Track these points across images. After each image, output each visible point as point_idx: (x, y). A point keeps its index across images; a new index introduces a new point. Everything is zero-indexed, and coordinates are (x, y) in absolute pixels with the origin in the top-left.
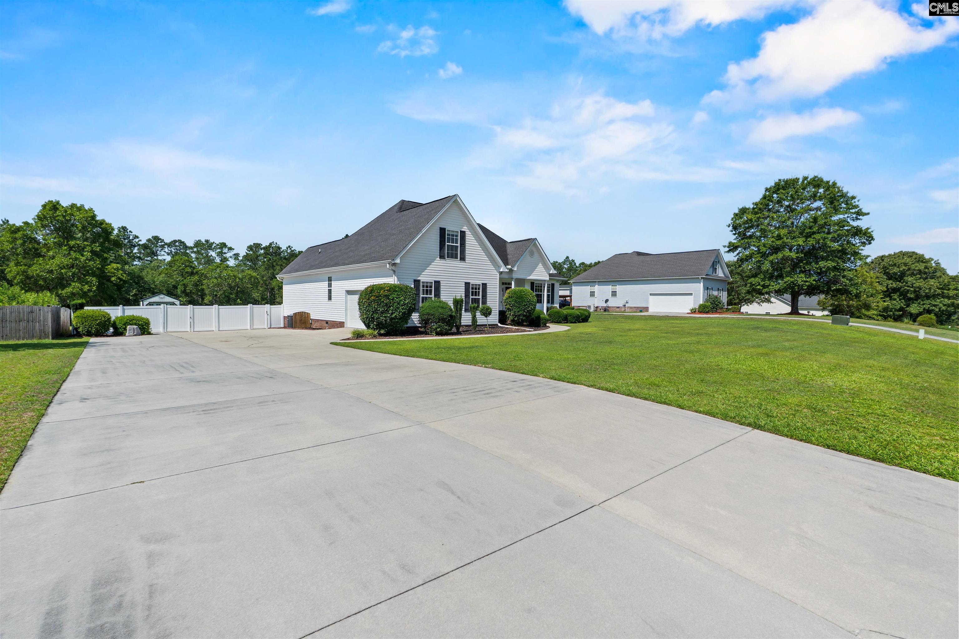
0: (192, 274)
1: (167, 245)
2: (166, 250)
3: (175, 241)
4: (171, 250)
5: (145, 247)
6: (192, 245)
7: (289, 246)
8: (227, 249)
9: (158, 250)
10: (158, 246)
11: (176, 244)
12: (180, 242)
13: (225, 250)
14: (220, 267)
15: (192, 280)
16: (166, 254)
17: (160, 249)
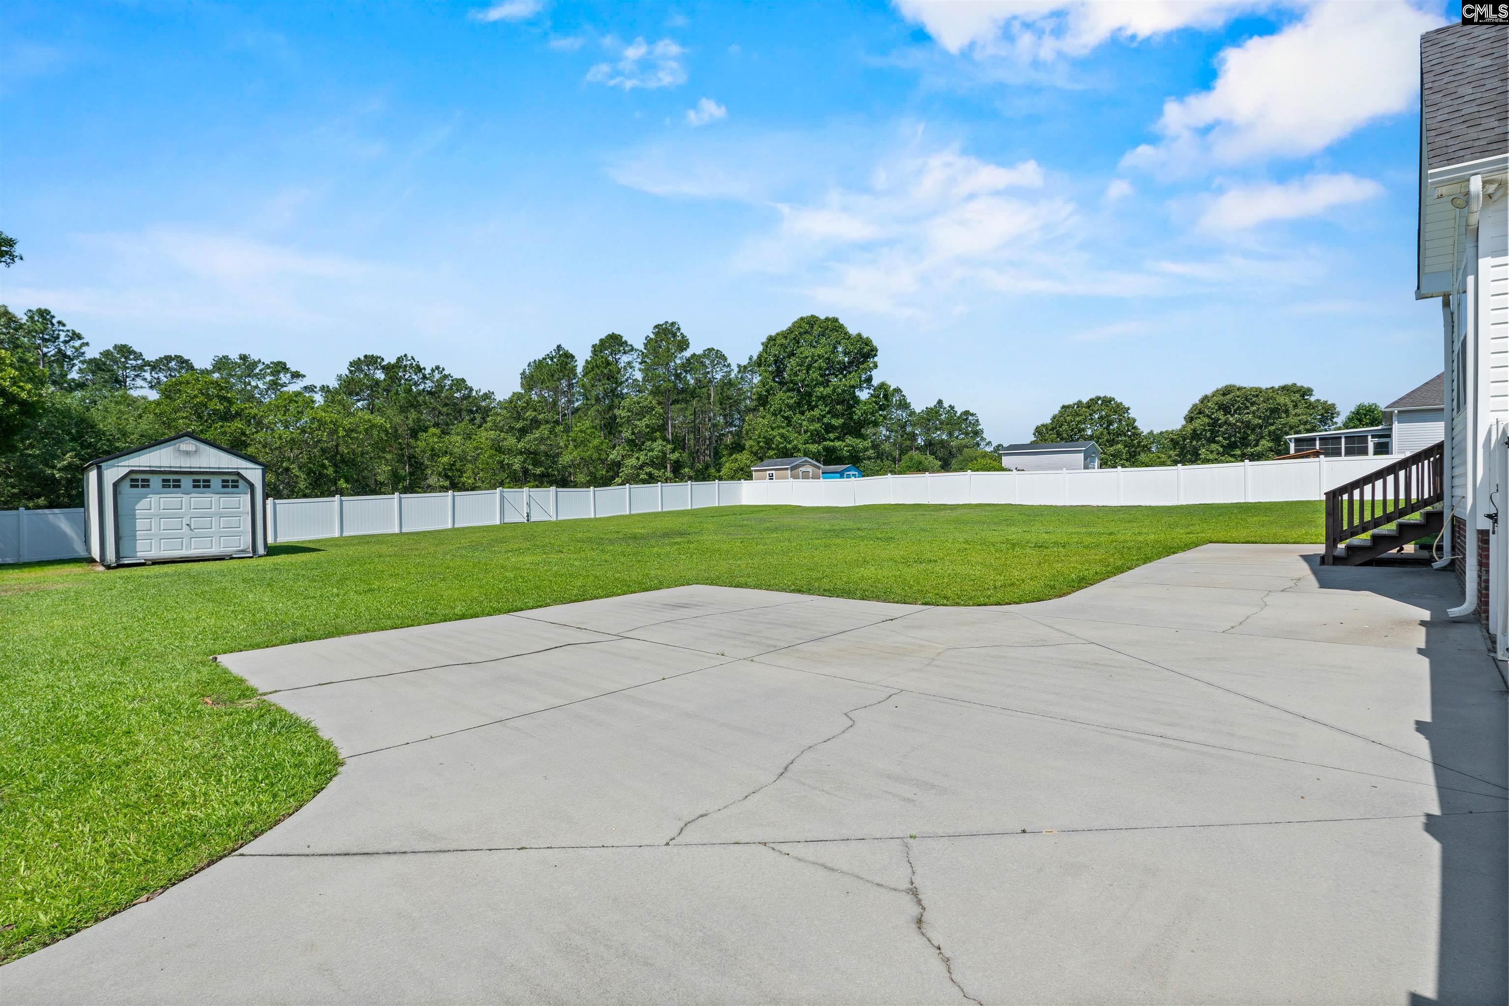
0: (227, 417)
1: (149, 366)
2: (147, 375)
3: (169, 359)
4: (158, 378)
5: (96, 366)
6: (210, 367)
7: (438, 368)
8: (288, 375)
9: (127, 377)
10: (128, 368)
11: (170, 364)
12: (179, 359)
13: (284, 378)
14: (296, 402)
15: (227, 429)
16: (145, 385)
17: (132, 373)
